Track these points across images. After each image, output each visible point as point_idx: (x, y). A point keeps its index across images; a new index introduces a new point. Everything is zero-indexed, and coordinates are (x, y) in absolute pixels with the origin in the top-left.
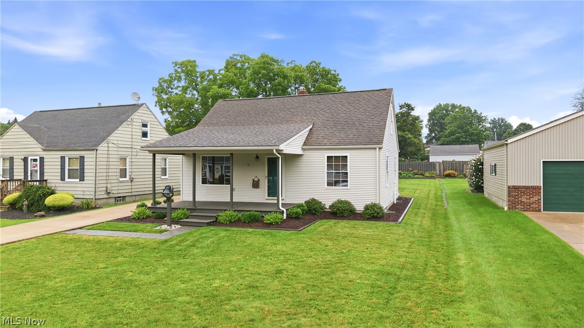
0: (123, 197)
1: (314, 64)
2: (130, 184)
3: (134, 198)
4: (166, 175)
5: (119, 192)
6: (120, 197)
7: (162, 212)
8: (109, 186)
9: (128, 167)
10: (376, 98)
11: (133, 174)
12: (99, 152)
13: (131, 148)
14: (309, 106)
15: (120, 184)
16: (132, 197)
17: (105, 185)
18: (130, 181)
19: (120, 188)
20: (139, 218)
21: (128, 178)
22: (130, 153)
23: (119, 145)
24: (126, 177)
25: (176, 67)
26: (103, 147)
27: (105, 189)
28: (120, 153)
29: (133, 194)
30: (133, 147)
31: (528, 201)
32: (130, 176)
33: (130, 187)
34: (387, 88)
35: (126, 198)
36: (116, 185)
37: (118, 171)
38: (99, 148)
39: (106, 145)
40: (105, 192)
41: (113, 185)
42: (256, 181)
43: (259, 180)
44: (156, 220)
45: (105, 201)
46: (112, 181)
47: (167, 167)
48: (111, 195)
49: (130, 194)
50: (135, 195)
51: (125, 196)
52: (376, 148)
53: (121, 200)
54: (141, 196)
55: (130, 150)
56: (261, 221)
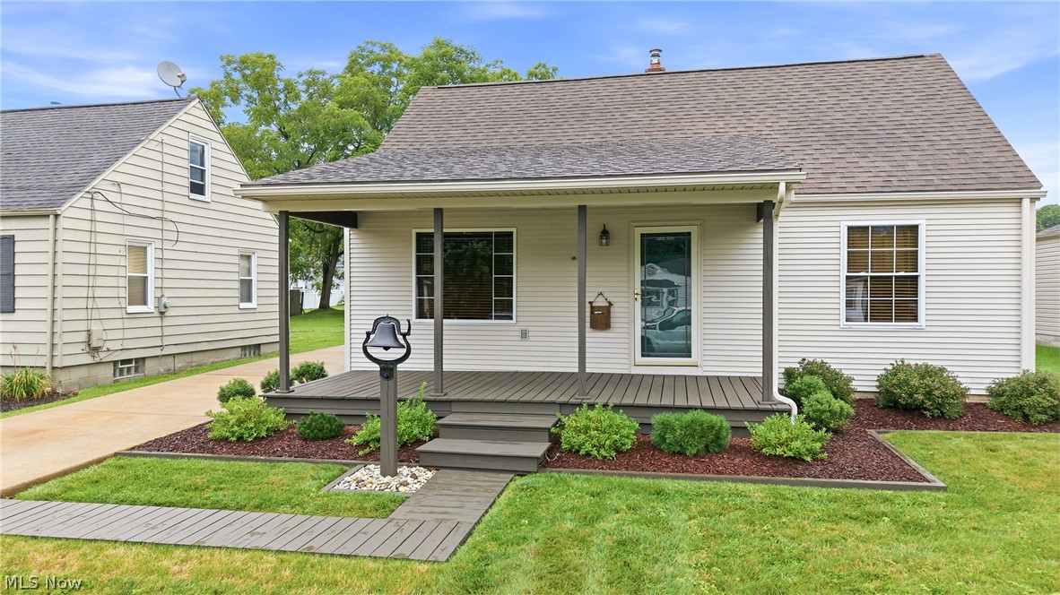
0: (137, 360)
2: (157, 322)
3: (169, 363)
4: (249, 300)
5: (128, 344)
6: (129, 361)
7: (326, 412)
8: (95, 327)
9: (150, 274)
11: (167, 293)
12: (62, 222)
13: (162, 219)
15: (128, 324)
16: (163, 359)
17: (83, 326)
18: (157, 314)
19: (128, 334)
20: (240, 439)
21: (151, 306)
22: (158, 234)
23: (125, 207)
24: (145, 303)
25: (228, 68)
26: (75, 209)
27: (83, 337)
28: (128, 231)
29: (167, 351)
30: (167, 215)
32: (159, 299)
33: (158, 332)
34: (924, 53)
35: (148, 363)
36: (119, 324)
37: (124, 283)
38: (64, 210)
39: (87, 203)
40: (83, 346)
41: (108, 325)
42: (599, 308)
43: (610, 304)
44: (313, 447)
45: (83, 373)
46: (104, 314)
47: (254, 277)
48: (102, 356)
49: (157, 352)
50: (174, 355)
51: (144, 359)
52: (1018, 202)
53: (130, 369)
54: (188, 358)
55: (157, 224)
56: (732, 447)
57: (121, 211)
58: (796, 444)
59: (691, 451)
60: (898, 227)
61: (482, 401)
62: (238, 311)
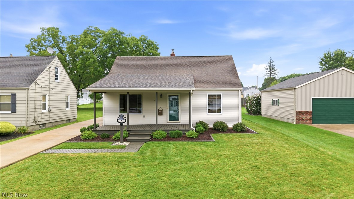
0: (44, 124)
1: (144, 37)
2: (48, 114)
3: (51, 125)
4: (68, 107)
5: (42, 120)
6: (42, 124)
7: (106, 133)
8: (36, 116)
9: (47, 102)
10: (224, 60)
11: (50, 107)
12: (30, 91)
13: (49, 88)
14: (184, 64)
15: (43, 115)
16: (49, 124)
17: (33, 116)
18: (48, 112)
19: (43, 117)
21: (47, 110)
22: (48, 92)
23: (42, 86)
25: (43, 32)
26: (32, 87)
27: (33, 118)
28: (43, 92)
29: (50, 121)
30: (50, 87)
31: (306, 119)
32: (49, 108)
33: (48, 117)
34: (229, 55)
35: (46, 125)
36: (40, 115)
37: (42, 105)
38: (30, 88)
39: (34, 86)
40: (33, 121)
41: (39, 115)
42: (160, 111)
43: (162, 110)
45: (33, 127)
46: (38, 113)
47: (69, 102)
48: (37, 123)
49: (48, 122)
50: (52, 122)
51: (45, 124)
52: (238, 90)
53: (43, 127)
54: (54, 123)
55: (48, 89)
56: (183, 136)
57: (41, 87)
58: (193, 135)
59: (175, 137)
60: (217, 95)
61: (137, 130)
62: (66, 111)
